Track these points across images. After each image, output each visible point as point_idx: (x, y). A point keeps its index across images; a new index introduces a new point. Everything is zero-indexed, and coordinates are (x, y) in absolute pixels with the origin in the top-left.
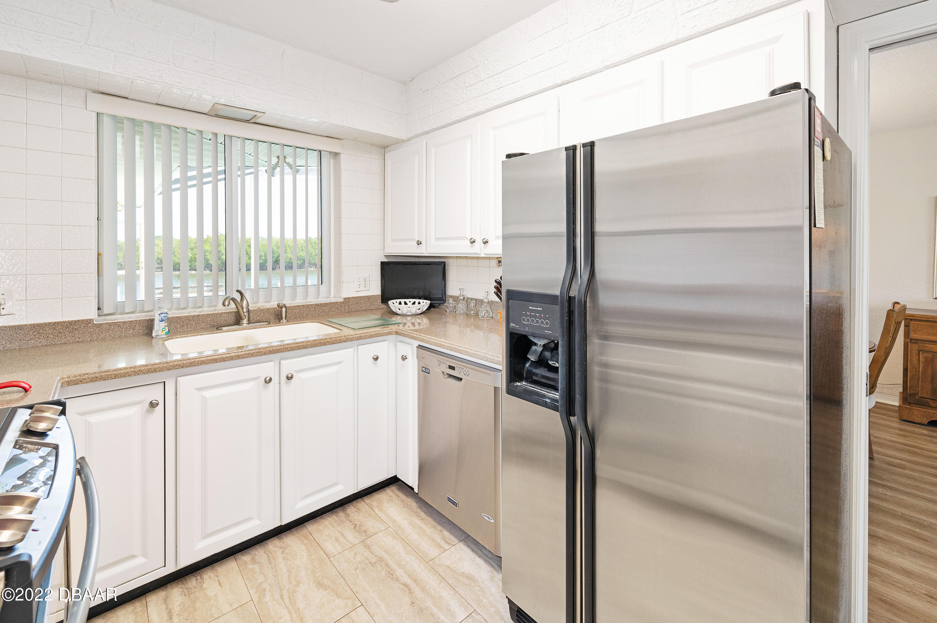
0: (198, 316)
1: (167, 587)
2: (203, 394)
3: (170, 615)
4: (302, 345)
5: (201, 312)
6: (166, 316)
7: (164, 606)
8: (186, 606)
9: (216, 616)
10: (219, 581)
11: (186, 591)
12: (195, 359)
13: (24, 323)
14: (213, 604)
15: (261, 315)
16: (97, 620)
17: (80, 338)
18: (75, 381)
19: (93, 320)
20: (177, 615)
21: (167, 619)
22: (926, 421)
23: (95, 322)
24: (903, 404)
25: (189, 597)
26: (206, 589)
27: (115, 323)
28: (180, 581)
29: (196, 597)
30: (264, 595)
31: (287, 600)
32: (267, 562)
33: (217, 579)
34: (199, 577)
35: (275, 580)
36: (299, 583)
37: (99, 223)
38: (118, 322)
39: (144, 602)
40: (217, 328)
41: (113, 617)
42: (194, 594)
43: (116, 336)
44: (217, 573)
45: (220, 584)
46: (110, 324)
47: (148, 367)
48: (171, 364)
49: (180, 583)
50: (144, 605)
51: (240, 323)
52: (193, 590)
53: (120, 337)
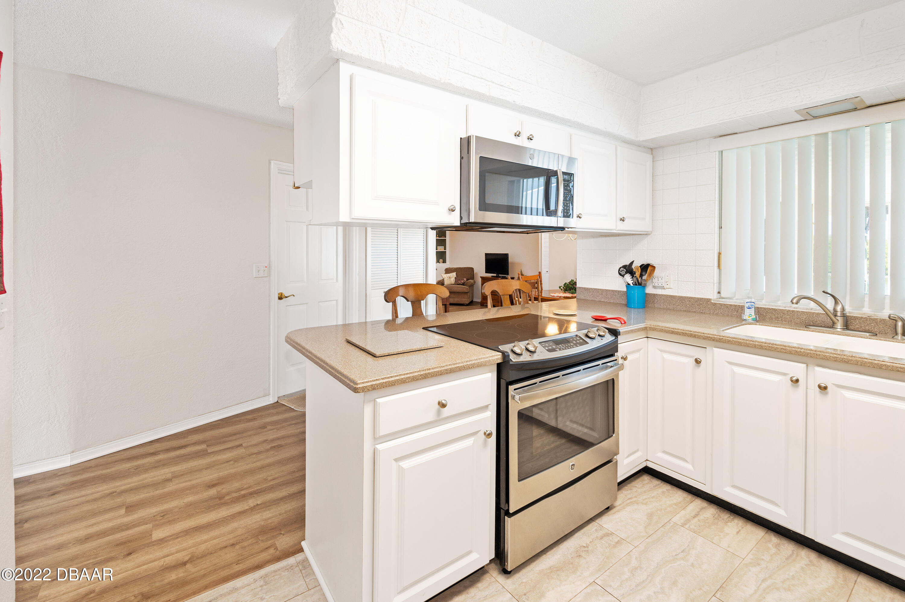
0: (793, 311)
1: (724, 512)
2: (733, 368)
3: (696, 516)
4: (841, 358)
5: (796, 308)
6: (753, 305)
7: (698, 510)
8: (707, 521)
9: (714, 541)
10: (740, 530)
11: (717, 515)
12: (724, 337)
13: (676, 294)
14: (720, 535)
15: (873, 324)
16: (669, 486)
17: (703, 310)
18: (653, 328)
19: (711, 299)
20: (698, 519)
21: (692, 516)
23: (712, 301)
25: (714, 519)
26: (727, 526)
27: (724, 304)
28: (721, 509)
29: (718, 523)
30: (755, 566)
31: (764, 585)
32: (785, 557)
33: (740, 528)
34: (732, 517)
35: (774, 569)
36: (789, 589)
37: (721, 230)
38: (726, 304)
39: (693, 499)
40: (806, 327)
41: (675, 491)
42: (718, 521)
43: (725, 314)
44: (745, 526)
45: (738, 533)
46: (721, 305)
47: (691, 333)
48: (706, 335)
49: (719, 509)
50: (691, 500)
51: (834, 327)
52: (720, 519)
53: (728, 315)
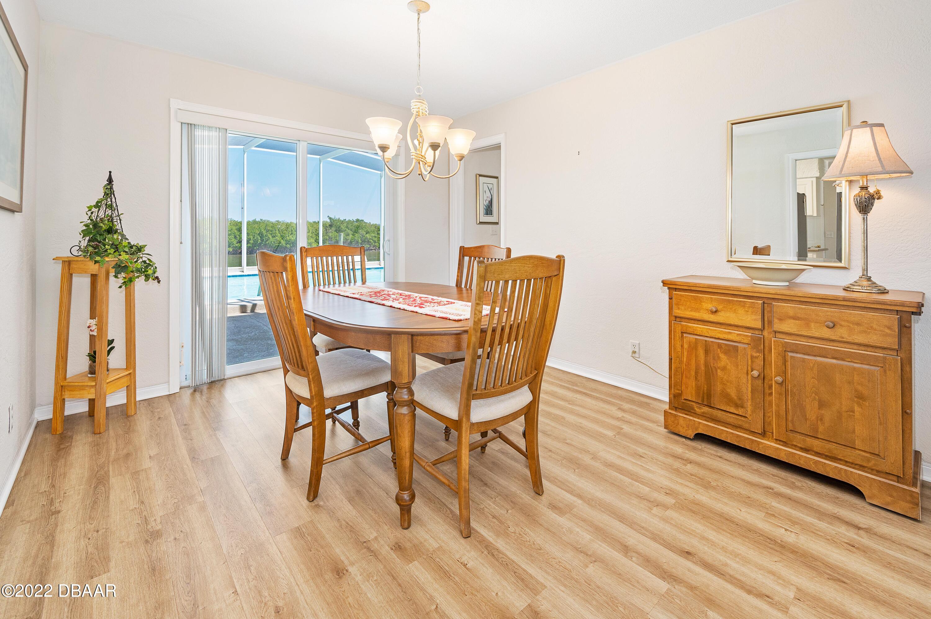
22: (691, 434)
24: (669, 408)
